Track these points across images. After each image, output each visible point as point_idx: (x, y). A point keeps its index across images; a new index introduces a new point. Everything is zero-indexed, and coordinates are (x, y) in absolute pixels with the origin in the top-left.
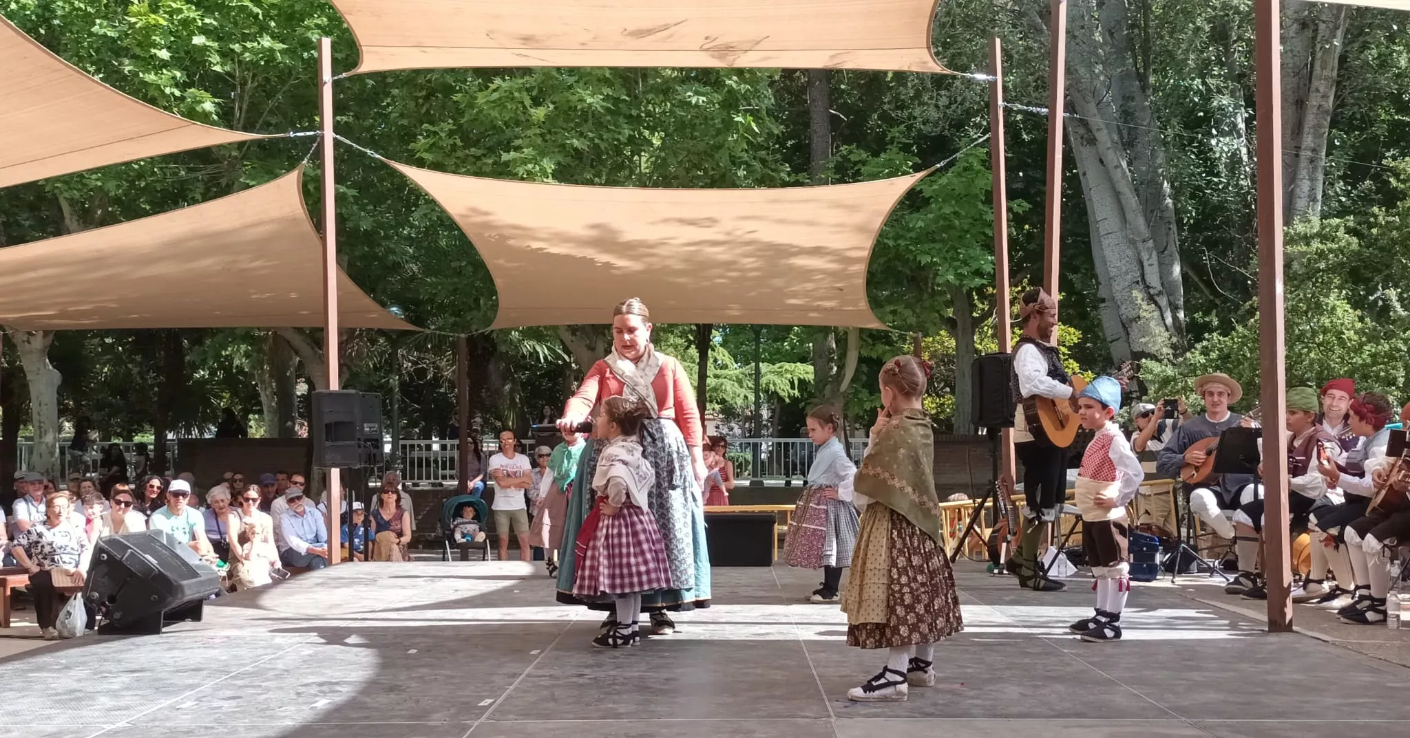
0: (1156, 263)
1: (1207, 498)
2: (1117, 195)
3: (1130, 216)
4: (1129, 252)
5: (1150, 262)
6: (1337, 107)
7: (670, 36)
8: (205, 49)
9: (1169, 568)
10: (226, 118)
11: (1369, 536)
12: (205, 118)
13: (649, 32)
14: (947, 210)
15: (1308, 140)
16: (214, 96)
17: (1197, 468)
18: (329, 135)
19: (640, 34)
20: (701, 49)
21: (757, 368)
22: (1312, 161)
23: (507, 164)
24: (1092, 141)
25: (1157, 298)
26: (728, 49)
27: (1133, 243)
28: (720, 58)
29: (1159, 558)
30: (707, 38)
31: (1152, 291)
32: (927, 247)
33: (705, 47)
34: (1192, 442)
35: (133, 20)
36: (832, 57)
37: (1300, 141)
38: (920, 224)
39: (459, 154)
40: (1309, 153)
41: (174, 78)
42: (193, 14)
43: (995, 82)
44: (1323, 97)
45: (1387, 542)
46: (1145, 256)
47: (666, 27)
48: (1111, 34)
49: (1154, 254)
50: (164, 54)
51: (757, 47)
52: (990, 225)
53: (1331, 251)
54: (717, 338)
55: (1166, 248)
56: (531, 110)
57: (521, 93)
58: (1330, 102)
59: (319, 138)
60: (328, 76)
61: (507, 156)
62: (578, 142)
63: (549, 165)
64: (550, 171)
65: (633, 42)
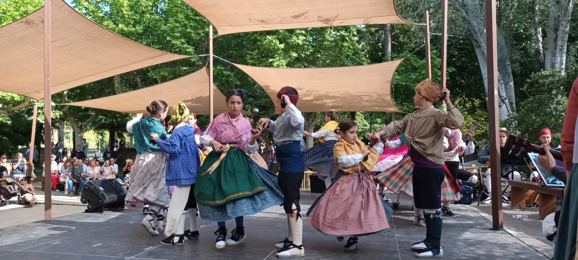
0: (504, 88)
5: (502, 88)
6: (571, 31)
7: (306, 17)
8: (191, 33)
13: (299, 16)
15: (559, 43)
18: (211, 55)
19: (296, 17)
22: (561, 50)
24: (479, 47)
25: (504, 100)
26: (327, 21)
28: (327, 23)
30: (318, 17)
31: (502, 98)
33: (319, 20)
35: (170, 25)
36: (364, 20)
37: (557, 43)
38: (414, 77)
39: (260, 60)
40: (560, 47)
41: (181, 42)
42: (187, 22)
43: (426, 26)
44: (565, 27)
47: (303, 14)
49: (503, 85)
50: (179, 35)
51: (337, 19)
52: (439, 76)
55: (508, 83)
56: (279, 45)
57: (276, 40)
58: (568, 29)
59: (209, 56)
60: (211, 37)
61: (270, 60)
62: (295, 55)
63: (284, 62)
64: (284, 64)
65: (295, 20)
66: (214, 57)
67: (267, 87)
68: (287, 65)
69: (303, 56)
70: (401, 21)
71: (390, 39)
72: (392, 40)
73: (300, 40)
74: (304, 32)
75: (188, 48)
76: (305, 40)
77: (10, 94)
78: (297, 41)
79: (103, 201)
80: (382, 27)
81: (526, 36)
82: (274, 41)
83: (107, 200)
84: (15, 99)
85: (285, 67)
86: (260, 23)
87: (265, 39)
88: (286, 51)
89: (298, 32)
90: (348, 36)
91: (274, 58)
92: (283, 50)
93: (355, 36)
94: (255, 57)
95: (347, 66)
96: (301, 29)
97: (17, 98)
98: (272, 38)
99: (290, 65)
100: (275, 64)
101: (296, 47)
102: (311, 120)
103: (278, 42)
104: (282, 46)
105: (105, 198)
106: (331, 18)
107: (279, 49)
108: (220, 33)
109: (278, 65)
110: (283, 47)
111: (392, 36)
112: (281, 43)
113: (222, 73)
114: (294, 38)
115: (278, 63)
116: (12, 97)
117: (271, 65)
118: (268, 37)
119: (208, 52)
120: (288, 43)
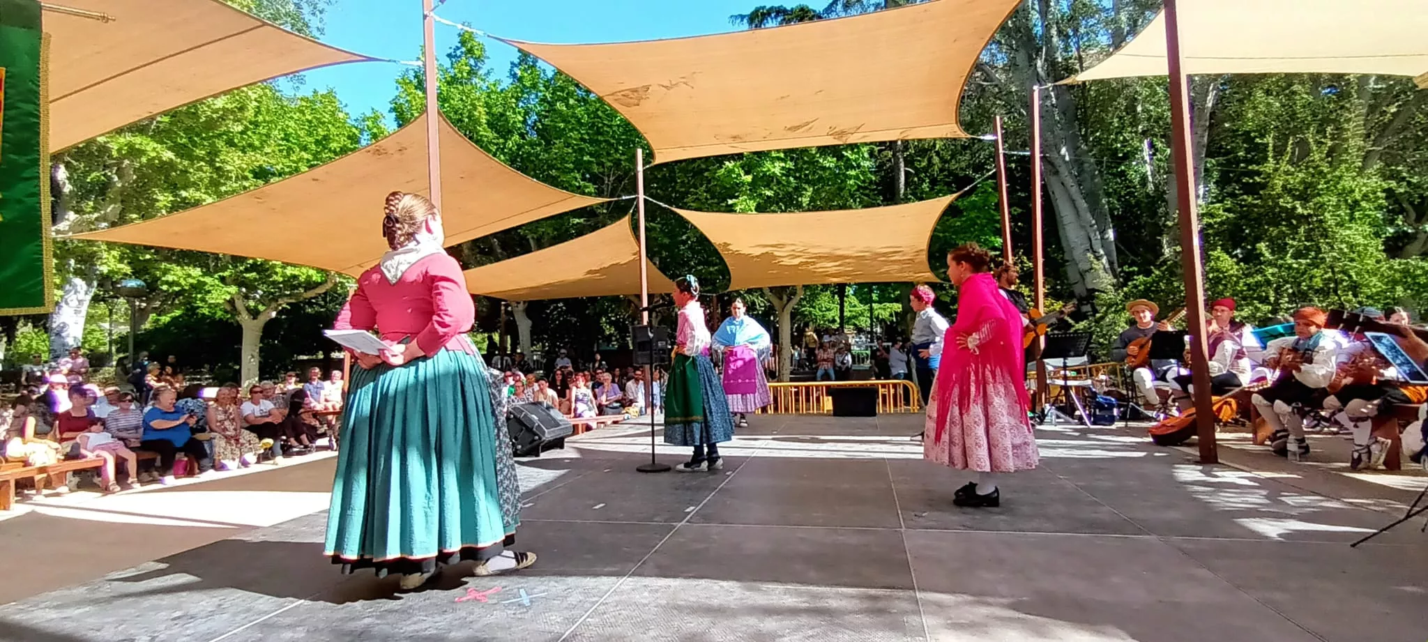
1: (1145, 374)
2: (1073, 201)
3: (1082, 213)
4: (1083, 233)
6: (1210, 142)
7: (811, 128)
8: (590, 162)
9: (1123, 418)
10: (599, 193)
11: (1278, 402)
12: (590, 194)
13: (798, 127)
14: (973, 215)
16: (594, 184)
17: (1135, 357)
18: (642, 196)
19: (794, 128)
20: (826, 133)
21: (871, 307)
24: (1057, 173)
26: (842, 133)
27: (1083, 227)
28: (838, 139)
29: (1115, 412)
30: (831, 128)
32: (962, 236)
33: (828, 132)
34: (1130, 341)
38: (958, 223)
41: (576, 177)
43: (996, 141)
45: (1294, 405)
46: (1092, 235)
47: (808, 124)
48: (1065, 114)
50: (571, 166)
51: (859, 130)
52: (997, 222)
53: (1215, 223)
54: (850, 291)
55: (1105, 230)
56: (743, 177)
57: (739, 169)
58: (1206, 139)
59: (637, 199)
60: (640, 168)
61: (730, 202)
62: (768, 192)
63: (753, 204)
64: (753, 208)
65: (791, 134)
66: (645, 200)
67: (726, 244)
68: (756, 210)
70: (959, 132)
71: (902, 165)
72: (905, 166)
73: (776, 169)
74: (782, 155)
75: (587, 187)
76: (784, 168)
77: (304, 270)
78: (773, 170)
79: (540, 438)
80: (891, 145)
81: (1124, 154)
82: (736, 170)
83: (547, 435)
84: (314, 279)
86: (731, 140)
87: (721, 169)
88: (753, 185)
89: (774, 155)
90: (855, 161)
91: (737, 197)
92: (749, 184)
93: (867, 160)
95: (850, 208)
96: (778, 151)
97: (316, 277)
98: (733, 166)
99: (760, 209)
100: (738, 208)
101: (768, 180)
102: (785, 298)
103: (742, 172)
104: (749, 178)
105: (544, 433)
106: (849, 129)
107: (743, 184)
108: (658, 160)
110: (750, 181)
111: (905, 159)
112: (747, 173)
114: (768, 165)
115: (742, 206)
116: (308, 276)
117: (730, 209)
118: (727, 163)
119: (636, 191)
120: (758, 172)
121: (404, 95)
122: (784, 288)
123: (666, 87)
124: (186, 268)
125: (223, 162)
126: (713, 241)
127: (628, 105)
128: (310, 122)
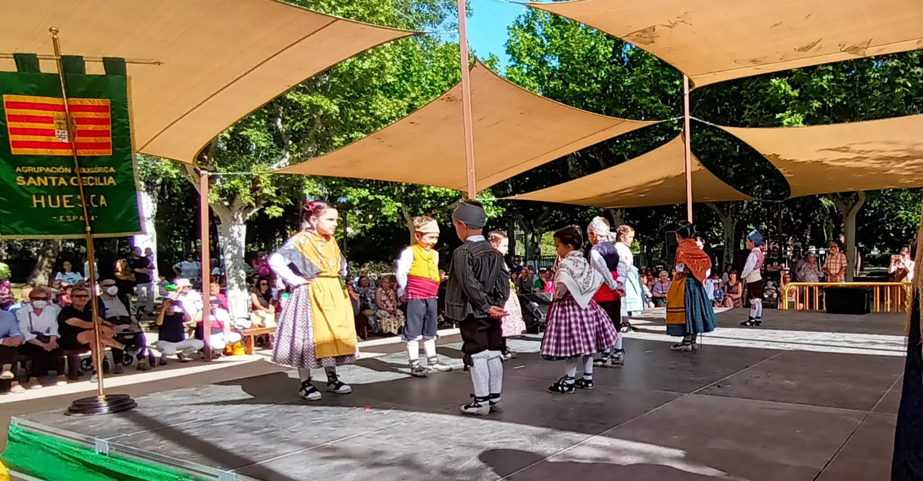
13: (809, 47)
18: (688, 117)
19: (804, 49)
20: (841, 51)
23: (779, 119)
26: (854, 49)
28: (855, 53)
30: (840, 45)
39: (764, 117)
47: (814, 44)
56: (790, 92)
57: (785, 85)
59: (685, 119)
60: (687, 91)
61: (778, 116)
62: (816, 104)
63: (800, 118)
64: (800, 121)
65: (803, 54)
66: (690, 119)
67: (776, 156)
68: (804, 122)
69: (831, 105)
73: (824, 81)
76: (832, 80)
78: (820, 84)
82: (783, 86)
85: (801, 124)
86: (753, 64)
87: (770, 86)
88: (802, 100)
90: (903, 68)
91: (784, 112)
92: (797, 98)
94: (755, 113)
96: (826, 65)
98: (780, 83)
99: (809, 121)
100: (785, 122)
101: (820, 93)
102: (850, 204)
103: (789, 87)
104: (796, 93)
106: (860, 44)
107: (791, 99)
108: (698, 84)
109: (789, 123)
110: (797, 95)
112: (793, 88)
113: (710, 140)
114: (815, 79)
115: (789, 120)
117: (779, 124)
118: (773, 81)
119: (683, 114)
120: (805, 87)
121: (514, 39)
122: (847, 194)
123: (669, 26)
124: (359, 189)
125: (375, 109)
126: (762, 153)
127: (645, 43)
128: (443, 69)
